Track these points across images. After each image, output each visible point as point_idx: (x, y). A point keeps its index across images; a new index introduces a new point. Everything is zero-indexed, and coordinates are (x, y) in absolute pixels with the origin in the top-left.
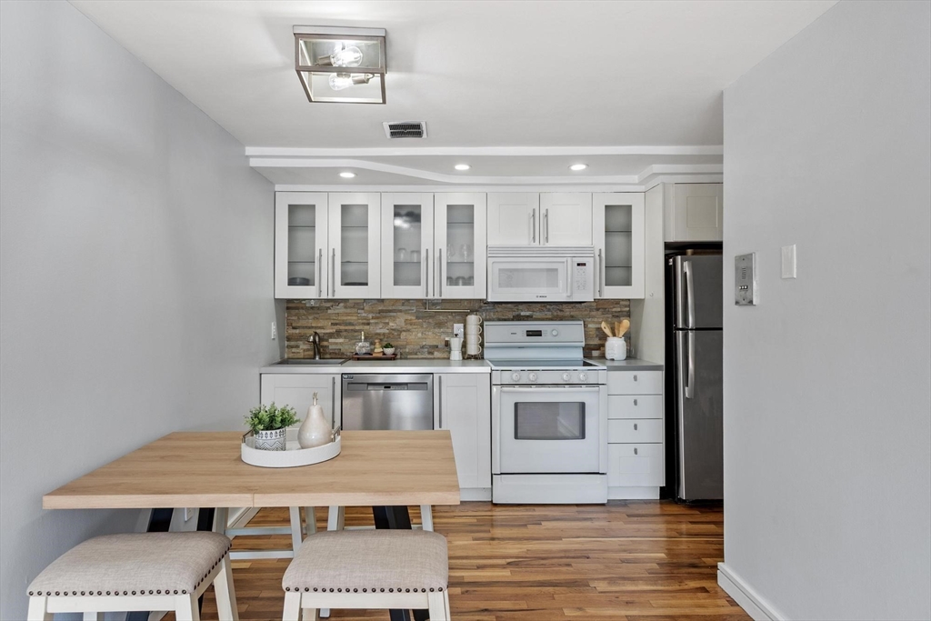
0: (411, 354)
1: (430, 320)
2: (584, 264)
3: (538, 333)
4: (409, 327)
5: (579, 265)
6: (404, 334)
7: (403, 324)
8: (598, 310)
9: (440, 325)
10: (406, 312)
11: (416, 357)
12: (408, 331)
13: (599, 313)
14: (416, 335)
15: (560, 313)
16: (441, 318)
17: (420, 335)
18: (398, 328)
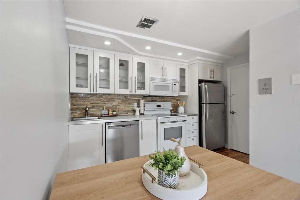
0: (120, 114)
1: (127, 102)
2: (176, 85)
3: (159, 106)
4: (120, 104)
5: (175, 85)
6: (118, 107)
7: (117, 104)
8: (173, 99)
9: (130, 103)
10: (118, 99)
11: (122, 115)
12: (119, 106)
13: (173, 100)
14: (122, 107)
15: (164, 100)
16: (130, 101)
17: (123, 107)
18: (116, 105)
